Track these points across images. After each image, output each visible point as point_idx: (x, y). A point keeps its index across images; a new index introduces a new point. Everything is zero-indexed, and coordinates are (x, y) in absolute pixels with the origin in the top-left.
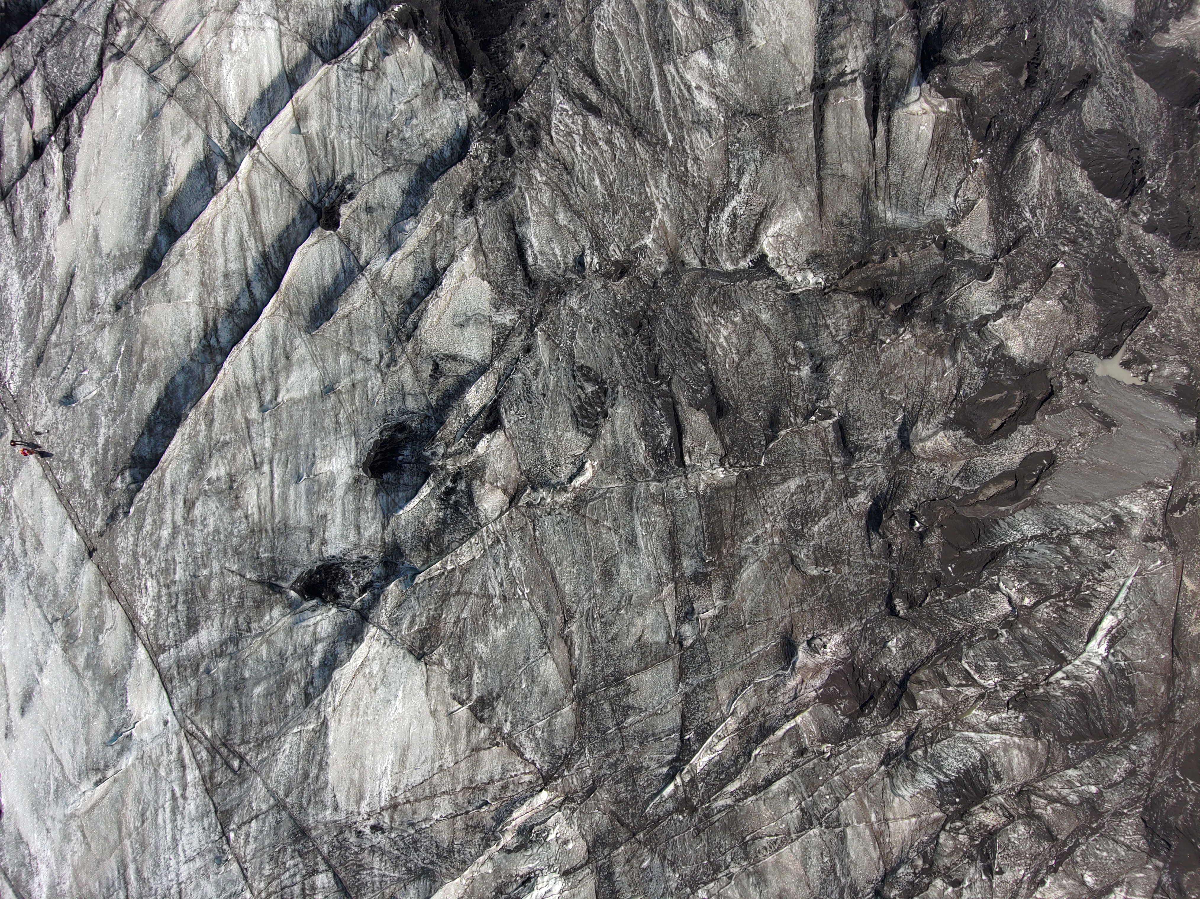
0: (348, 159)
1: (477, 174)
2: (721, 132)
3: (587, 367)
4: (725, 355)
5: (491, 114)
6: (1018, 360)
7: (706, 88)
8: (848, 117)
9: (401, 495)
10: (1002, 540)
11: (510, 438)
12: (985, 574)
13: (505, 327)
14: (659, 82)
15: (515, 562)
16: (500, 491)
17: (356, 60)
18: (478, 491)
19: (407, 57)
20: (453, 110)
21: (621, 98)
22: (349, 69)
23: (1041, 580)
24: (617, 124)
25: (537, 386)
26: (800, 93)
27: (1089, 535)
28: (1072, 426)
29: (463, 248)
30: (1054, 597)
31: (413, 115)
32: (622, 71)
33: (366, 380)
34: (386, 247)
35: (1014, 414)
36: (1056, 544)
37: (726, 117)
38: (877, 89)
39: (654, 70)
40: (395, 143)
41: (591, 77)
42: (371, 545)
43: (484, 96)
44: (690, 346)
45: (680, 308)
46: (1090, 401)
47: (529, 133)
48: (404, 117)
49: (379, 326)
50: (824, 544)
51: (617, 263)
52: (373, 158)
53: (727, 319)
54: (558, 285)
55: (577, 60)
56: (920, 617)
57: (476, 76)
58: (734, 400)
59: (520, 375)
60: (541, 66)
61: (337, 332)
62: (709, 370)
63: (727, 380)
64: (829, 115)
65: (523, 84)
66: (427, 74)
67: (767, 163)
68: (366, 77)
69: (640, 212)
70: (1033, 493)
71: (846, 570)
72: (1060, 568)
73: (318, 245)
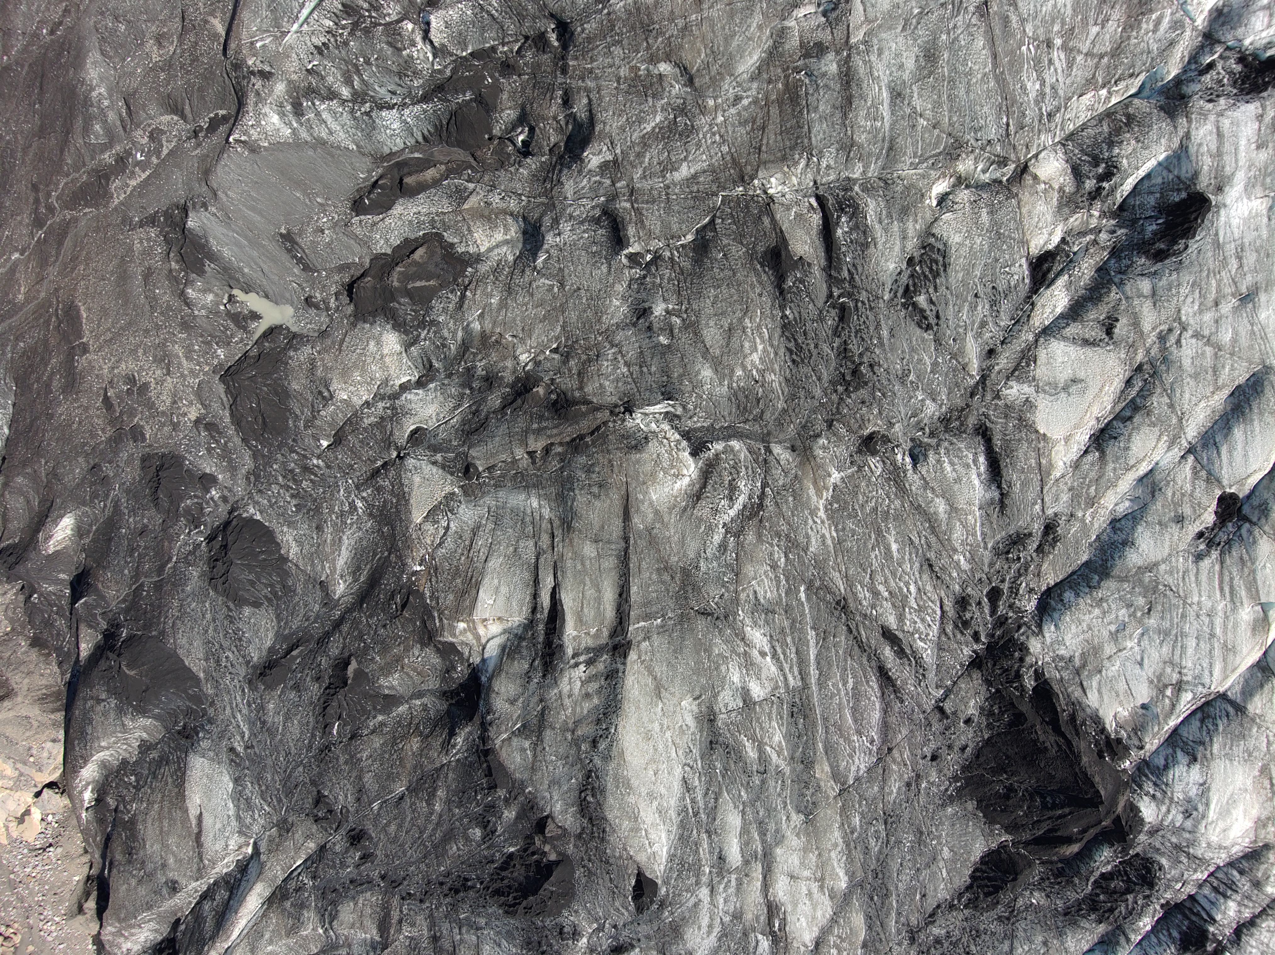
0: (1204, 577)
1: (1036, 567)
2: (743, 596)
3: (921, 327)
4: (759, 327)
5: (1011, 640)
6: (389, 327)
7: (755, 653)
8: (586, 610)
9: (1159, 180)
10: (425, 111)
11: (1024, 243)
12: (448, 72)
13: (1018, 379)
14: (809, 666)
15: (1033, 87)
16: (1042, 179)
17: (1187, 697)
18: (1067, 181)
19: (1121, 704)
20: (1062, 643)
21: (856, 648)
22: (1196, 685)
23: (389, 51)
24: (866, 615)
25: (983, 308)
26: (644, 639)
27: (332, 95)
28: (329, 244)
29: (1063, 476)
30: (380, 24)
31: (1114, 636)
32: (851, 681)
33: (1201, 311)
34: (1158, 477)
35: (397, 264)
36: (367, 94)
37: (736, 614)
38: (548, 643)
39: (813, 681)
40: (1141, 601)
41: (889, 678)
42: (1204, 115)
43: (1022, 660)
44: (797, 344)
45: (802, 394)
46: (304, 275)
47: (968, 615)
48: (1127, 632)
49: (1179, 380)
50: (650, 100)
51: (874, 453)
52: (1170, 580)
53: (748, 375)
54: (947, 430)
55: (902, 702)
56: (534, 18)
57: (1029, 683)
58: (755, 269)
59: (1002, 324)
60: (946, 696)
61: (1233, 369)
62: (782, 308)
63: (760, 295)
64: (610, 613)
65: (970, 675)
66: (1095, 684)
67: (692, 555)
68: (1175, 677)
69: (843, 508)
70: (380, 171)
71: (624, 72)
72: (367, 62)
73: (1249, 472)
